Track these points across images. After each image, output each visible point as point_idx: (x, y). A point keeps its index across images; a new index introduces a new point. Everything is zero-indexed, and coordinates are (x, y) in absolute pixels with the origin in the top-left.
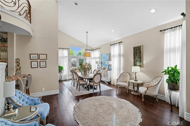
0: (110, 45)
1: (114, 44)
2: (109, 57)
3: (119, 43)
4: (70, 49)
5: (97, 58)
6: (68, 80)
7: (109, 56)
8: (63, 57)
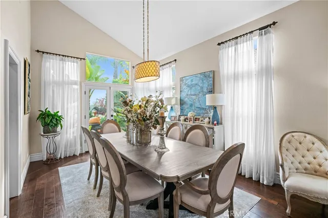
0: (219, 44)
1: (237, 38)
2: (211, 82)
3: (260, 29)
4: (88, 61)
5: (169, 88)
6: (81, 155)
7: (211, 79)
8: (62, 84)
